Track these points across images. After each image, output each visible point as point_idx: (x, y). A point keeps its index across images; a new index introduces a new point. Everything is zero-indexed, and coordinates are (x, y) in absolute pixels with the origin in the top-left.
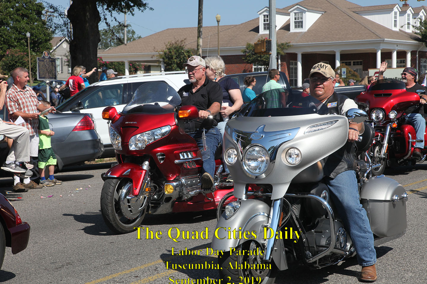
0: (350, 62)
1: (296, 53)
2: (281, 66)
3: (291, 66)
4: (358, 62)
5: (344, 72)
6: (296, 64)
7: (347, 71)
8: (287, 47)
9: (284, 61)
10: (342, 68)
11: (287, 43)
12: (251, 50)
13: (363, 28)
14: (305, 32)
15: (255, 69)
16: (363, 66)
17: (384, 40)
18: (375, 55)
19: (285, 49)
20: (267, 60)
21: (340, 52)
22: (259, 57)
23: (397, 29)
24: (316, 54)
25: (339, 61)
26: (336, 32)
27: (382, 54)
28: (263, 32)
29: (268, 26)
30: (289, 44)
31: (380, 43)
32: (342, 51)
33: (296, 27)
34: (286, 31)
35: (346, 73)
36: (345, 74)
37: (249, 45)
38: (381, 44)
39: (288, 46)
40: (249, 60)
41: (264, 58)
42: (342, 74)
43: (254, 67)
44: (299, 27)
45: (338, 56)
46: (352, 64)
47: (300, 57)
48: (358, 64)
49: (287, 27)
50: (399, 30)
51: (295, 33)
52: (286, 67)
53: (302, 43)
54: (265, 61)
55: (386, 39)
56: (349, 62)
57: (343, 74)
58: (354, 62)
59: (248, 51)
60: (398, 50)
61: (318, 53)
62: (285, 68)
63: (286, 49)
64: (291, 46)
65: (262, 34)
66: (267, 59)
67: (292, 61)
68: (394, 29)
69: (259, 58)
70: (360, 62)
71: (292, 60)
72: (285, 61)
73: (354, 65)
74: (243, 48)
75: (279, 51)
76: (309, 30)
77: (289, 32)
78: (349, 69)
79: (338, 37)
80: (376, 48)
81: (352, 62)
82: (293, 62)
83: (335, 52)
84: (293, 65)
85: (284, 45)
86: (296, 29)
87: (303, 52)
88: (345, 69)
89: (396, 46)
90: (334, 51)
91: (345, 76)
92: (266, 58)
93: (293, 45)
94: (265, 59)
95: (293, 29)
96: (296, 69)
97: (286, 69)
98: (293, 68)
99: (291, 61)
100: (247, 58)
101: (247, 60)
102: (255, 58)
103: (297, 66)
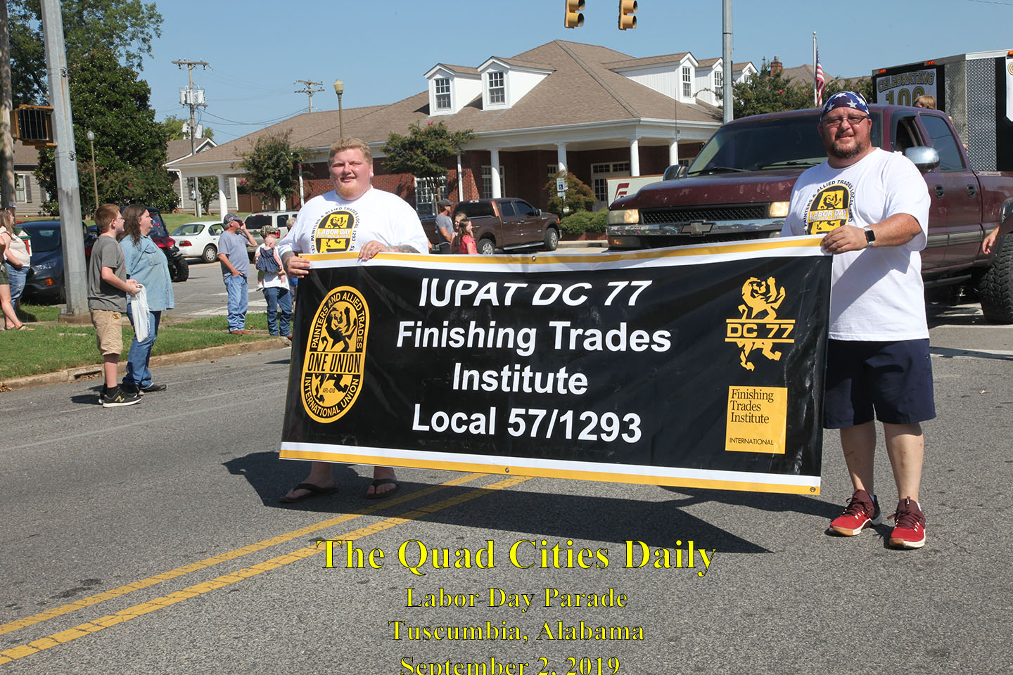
0: (608, 166)
1: (488, 150)
2: (462, 177)
3: (484, 177)
4: (621, 165)
5: (562, 185)
6: (490, 173)
8: (465, 140)
9: (468, 168)
11: (467, 132)
12: (397, 147)
14: (509, 111)
15: (419, 183)
17: (640, 121)
20: (422, 166)
21: (567, 147)
22: (408, 160)
23: (691, 101)
24: (536, 151)
25: (563, 163)
26: (562, 107)
28: (434, 111)
29: (444, 101)
30: (471, 133)
31: (634, 126)
32: (571, 144)
33: (492, 100)
34: (476, 109)
37: (393, 137)
38: (638, 130)
39: (468, 137)
40: (393, 166)
41: (417, 163)
42: (558, 190)
43: (416, 179)
44: (497, 100)
45: (562, 156)
46: (611, 168)
47: (495, 159)
48: (621, 170)
49: (478, 104)
51: (490, 112)
52: (472, 178)
55: (642, 119)
56: (600, 166)
57: (560, 190)
58: (614, 166)
59: (392, 149)
61: (539, 149)
62: (471, 180)
63: (464, 143)
64: (476, 137)
65: (435, 115)
67: (486, 167)
68: (683, 100)
69: (409, 163)
71: (485, 164)
72: (470, 167)
73: (615, 170)
74: (384, 144)
75: (446, 148)
76: (517, 106)
77: (481, 111)
79: (561, 116)
80: (627, 138)
81: (611, 165)
82: (487, 169)
83: (557, 147)
85: (460, 135)
86: (493, 104)
87: (503, 148)
88: (563, 178)
89: (674, 132)
90: (553, 144)
91: (563, 194)
93: (479, 135)
94: (419, 163)
95: (487, 106)
96: (490, 181)
97: (473, 182)
99: (483, 167)
100: (388, 163)
101: (388, 167)
102: (403, 162)
103: (491, 176)
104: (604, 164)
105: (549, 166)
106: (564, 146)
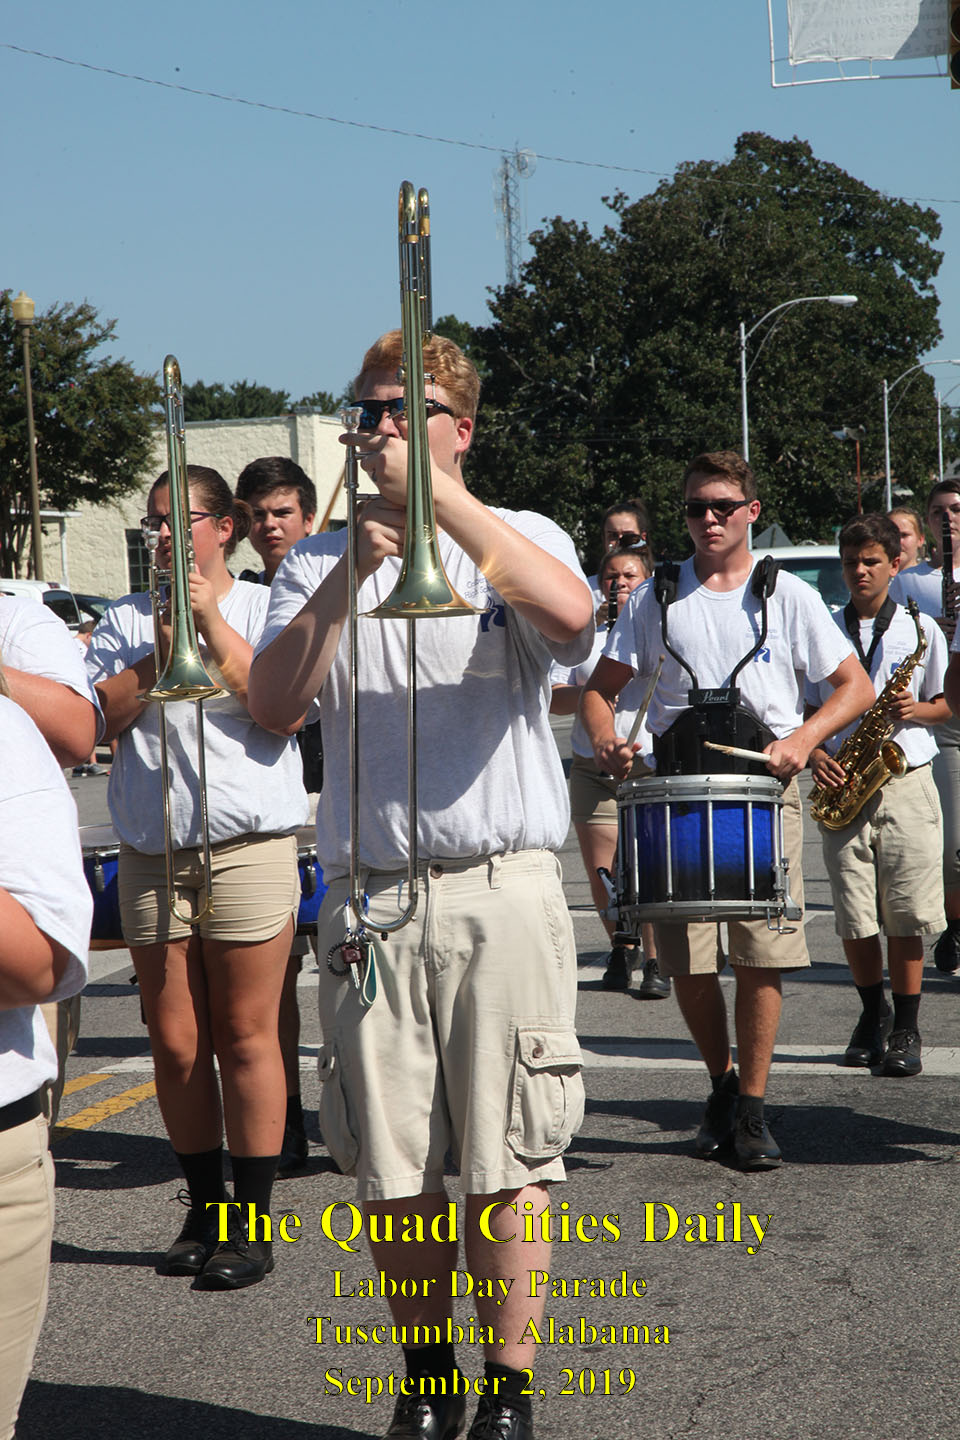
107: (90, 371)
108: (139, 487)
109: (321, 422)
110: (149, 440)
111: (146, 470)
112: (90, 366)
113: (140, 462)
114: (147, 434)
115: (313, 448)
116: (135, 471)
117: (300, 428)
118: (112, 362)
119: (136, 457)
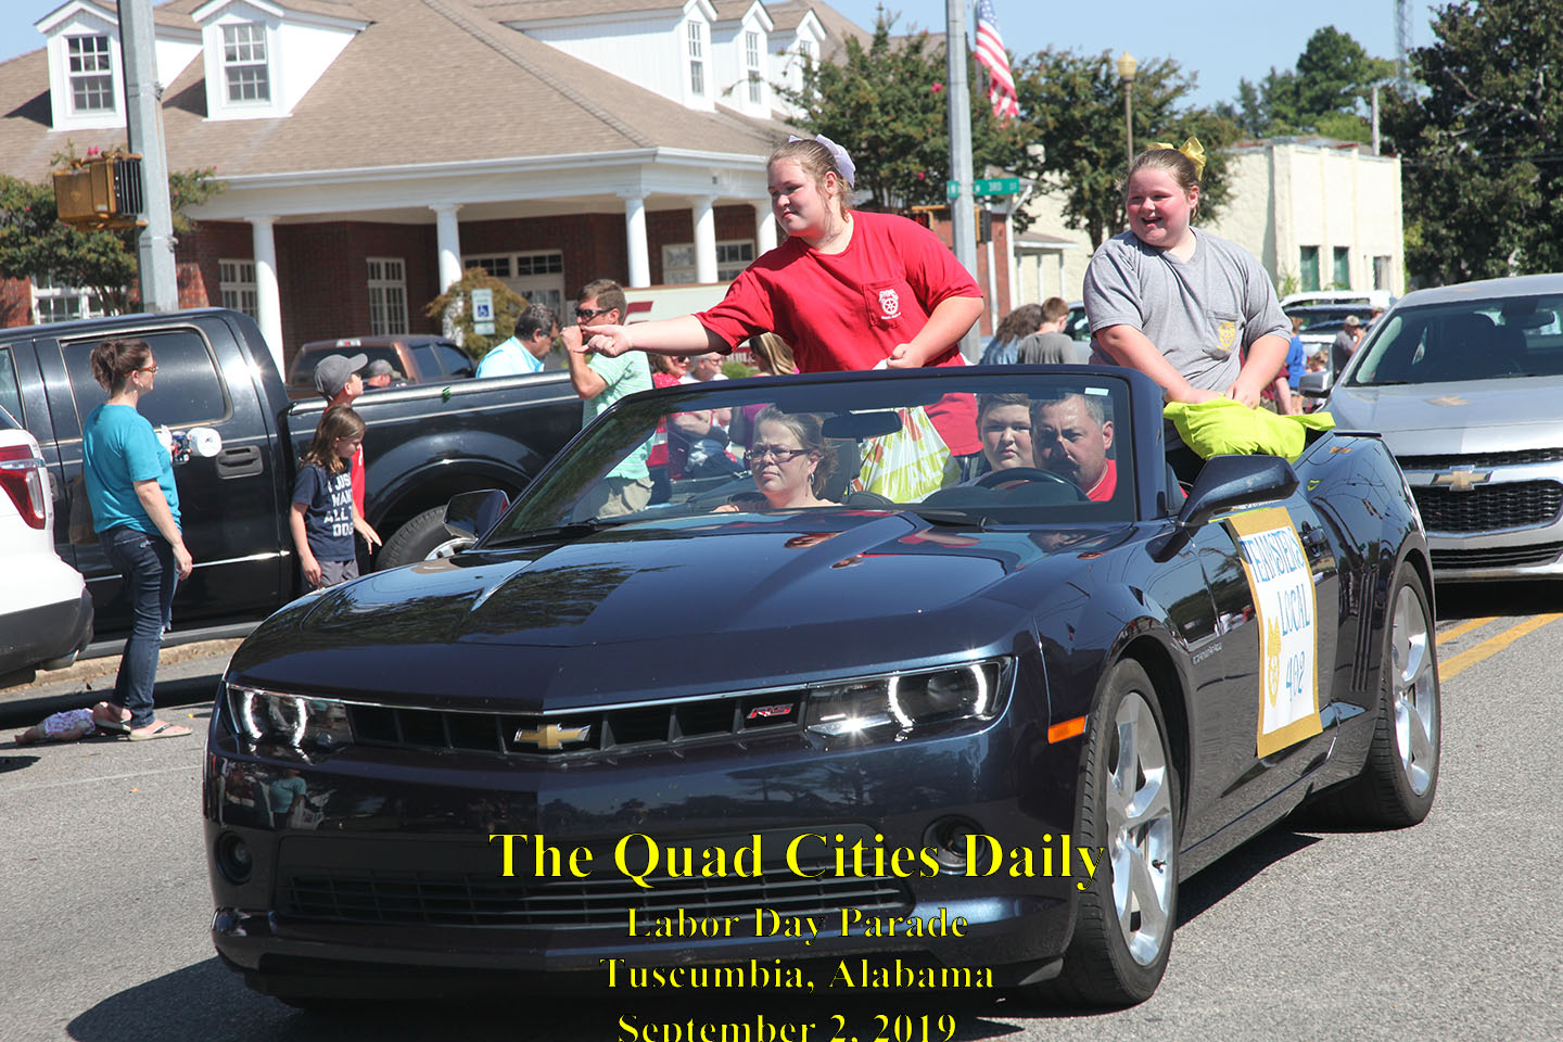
0: (505, 262)
1: (247, 219)
3: (225, 287)
4: (540, 260)
5: (486, 308)
6: (250, 275)
7: (495, 304)
8: (200, 195)
9: (192, 263)
10: (474, 287)
11: (197, 175)
13: (555, 97)
14: (284, 121)
15: (44, 304)
16: (566, 276)
17: (655, 155)
18: (619, 223)
19: (191, 202)
20: (103, 259)
21: (459, 214)
22: (60, 243)
23: (704, 104)
24: (344, 223)
25: (454, 253)
26: (433, 116)
27: (652, 219)
28: (69, 118)
30: (208, 178)
31: (638, 168)
32: (467, 207)
33: (234, 94)
34: (188, 115)
35: (495, 314)
36: (491, 317)
38: (645, 176)
39: (204, 187)
40: (12, 260)
42: (476, 317)
43: (36, 292)
44: (249, 94)
45: (448, 234)
46: (514, 267)
47: (265, 242)
48: (540, 271)
49: (192, 99)
50: (718, 107)
51: (233, 127)
53: (269, 171)
54: (97, 265)
55: (662, 150)
56: (499, 261)
57: (482, 318)
58: (522, 261)
60: (719, 200)
62: (198, 296)
63: (196, 201)
64: (221, 188)
65: (68, 129)
66: (103, 254)
67: (228, 262)
68: (694, 103)
69: (63, 251)
70: (552, 258)
71: (225, 256)
72: (194, 261)
73: (523, 272)
76: (300, 113)
77: (205, 120)
78: (509, 293)
79: (440, 140)
80: (621, 193)
81: (514, 258)
82: (232, 267)
83: (434, 214)
84: (233, 280)
85: (184, 182)
86: (237, 104)
87: (283, 217)
88: (489, 291)
89: (708, 181)
91: (491, 329)
92: (101, 249)
93: (226, 182)
94: (95, 251)
95: (220, 106)
96: (251, 299)
98: (234, 293)
99: (222, 262)
102: (42, 247)
103: (256, 286)
104: (495, 256)
105: (370, 260)
106: (454, 212)
107: (1177, 117)
108: (1214, 217)
109: (1297, 152)
110: (1226, 176)
111: (1225, 203)
112: (1176, 113)
113: (1220, 196)
114: (1223, 171)
115: (1289, 177)
116: (1215, 204)
117: (1277, 158)
118: (1197, 109)
119: (1217, 192)
